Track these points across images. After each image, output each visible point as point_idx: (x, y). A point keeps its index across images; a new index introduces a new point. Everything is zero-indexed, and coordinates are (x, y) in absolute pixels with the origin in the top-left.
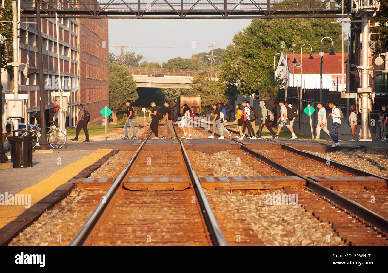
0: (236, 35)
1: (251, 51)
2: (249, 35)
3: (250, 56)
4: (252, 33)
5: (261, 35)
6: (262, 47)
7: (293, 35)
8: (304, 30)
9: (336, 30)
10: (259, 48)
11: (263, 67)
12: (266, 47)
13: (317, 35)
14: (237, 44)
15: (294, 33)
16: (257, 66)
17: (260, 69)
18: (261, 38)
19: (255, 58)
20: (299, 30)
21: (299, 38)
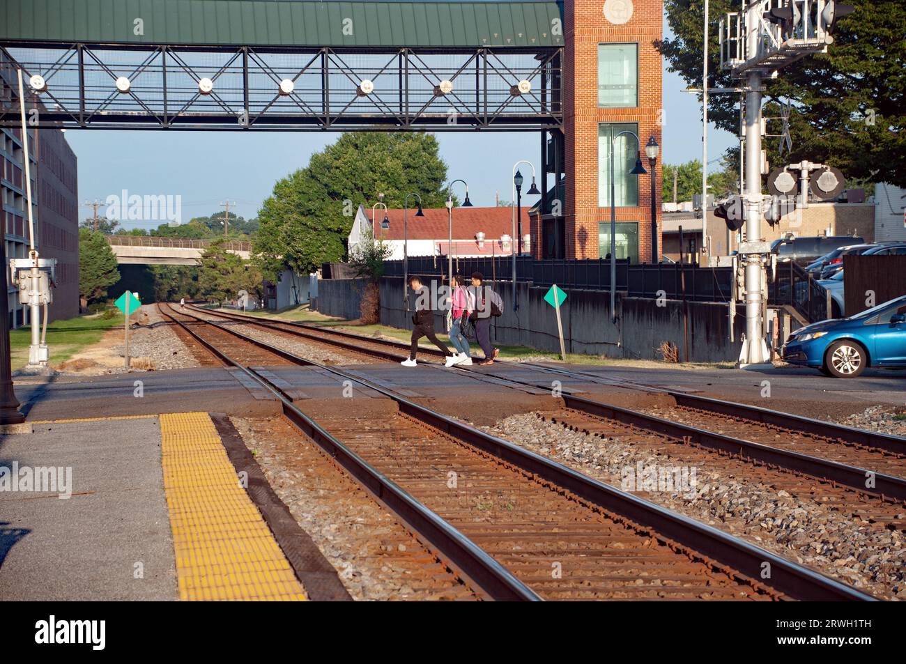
0: (278, 184)
1: (311, 205)
2: (307, 181)
3: (309, 213)
4: (313, 177)
5: (326, 180)
6: (328, 199)
7: (376, 181)
8: (392, 174)
9: (438, 174)
10: (323, 200)
11: (329, 230)
12: (333, 198)
13: (410, 182)
14: (280, 197)
15: (376, 178)
16: (320, 227)
17: (325, 232)
18: (326, 185)
19: (317, 216)
20: (384, 173)
21: (383, 186)
